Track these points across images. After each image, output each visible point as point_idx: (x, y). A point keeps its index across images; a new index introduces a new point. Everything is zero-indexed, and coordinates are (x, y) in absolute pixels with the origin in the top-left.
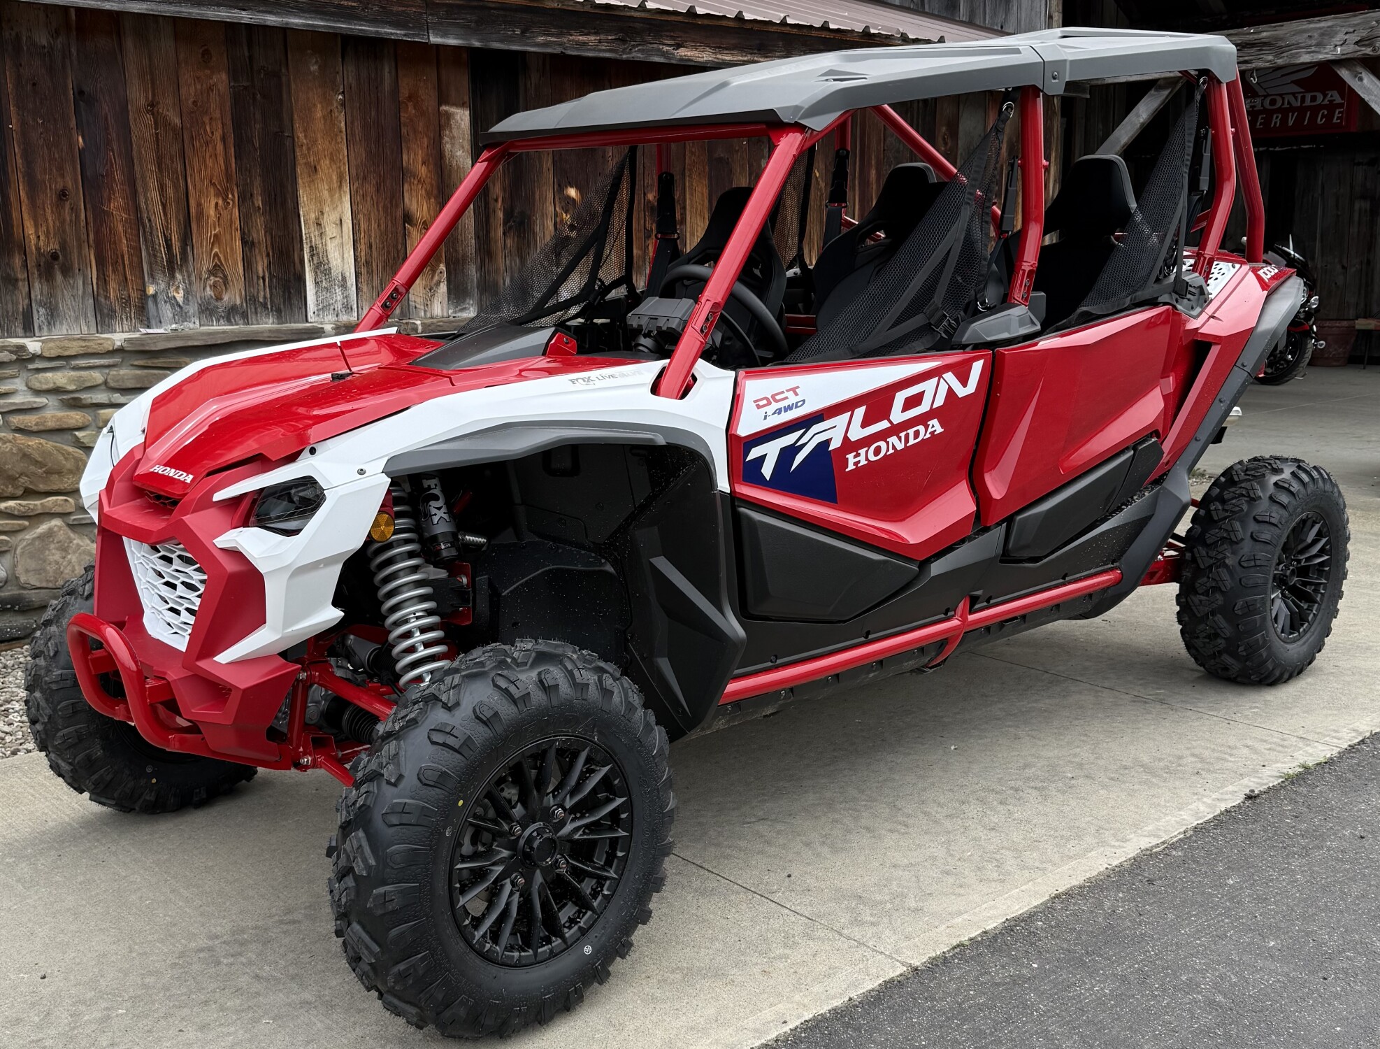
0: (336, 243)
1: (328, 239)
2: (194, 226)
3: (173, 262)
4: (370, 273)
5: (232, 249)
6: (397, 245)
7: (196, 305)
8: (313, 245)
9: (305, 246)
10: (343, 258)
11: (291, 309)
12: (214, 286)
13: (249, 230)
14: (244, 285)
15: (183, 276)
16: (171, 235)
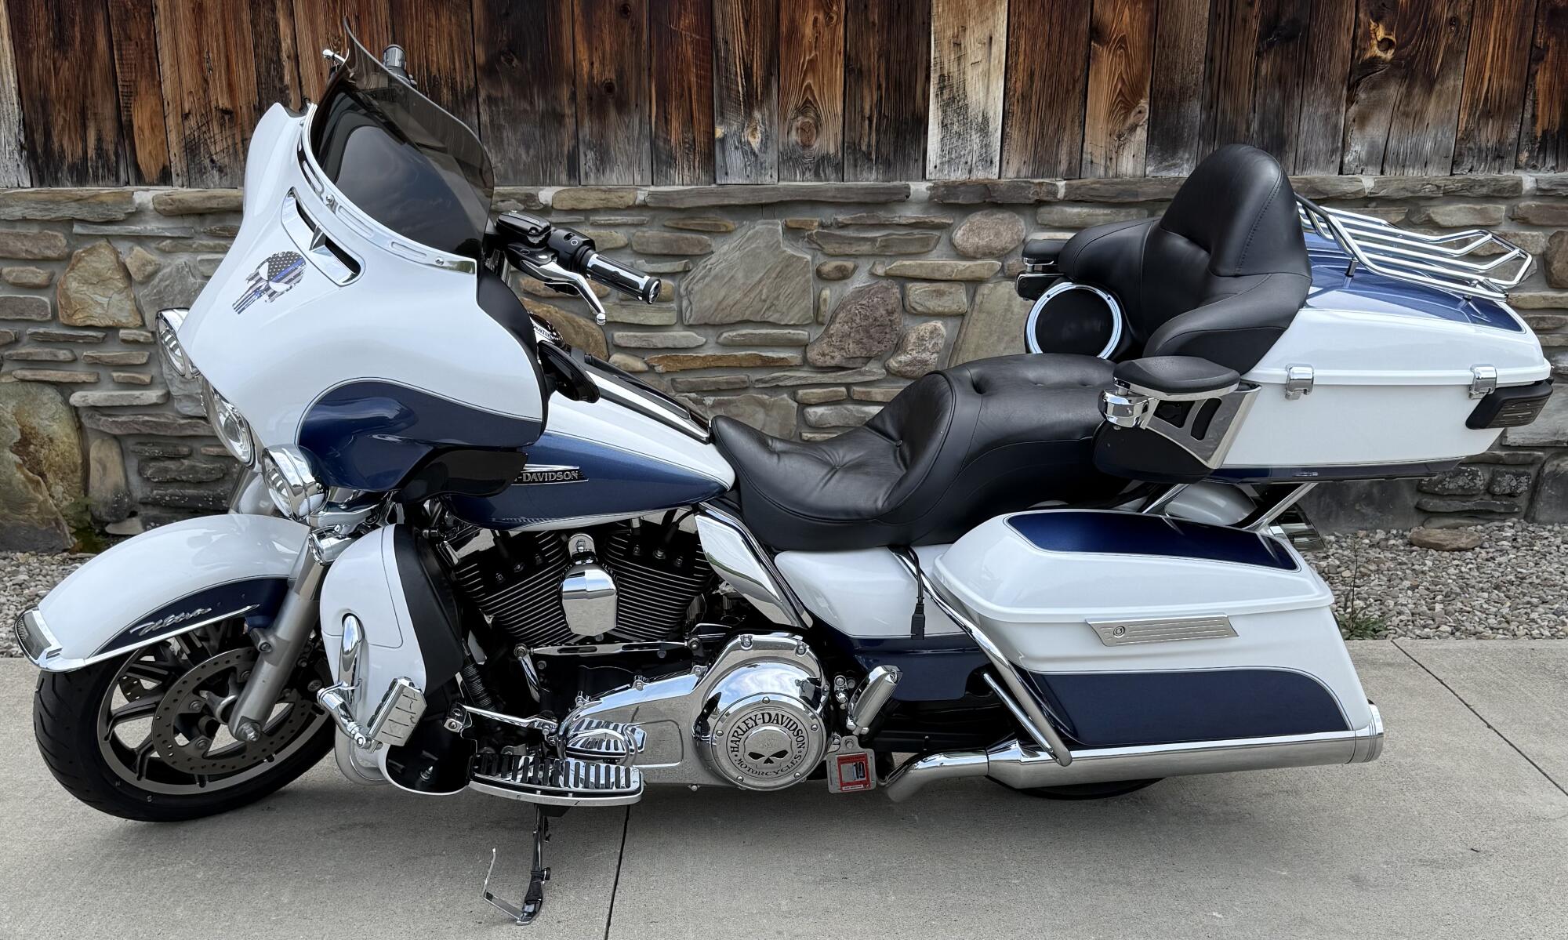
0: (980, 70)
1: (968, 65)
2: (783, 50)
3: (752, 96)
4: (1027, 113)
5: (831, 81)
6: (1073, 73)
7: (776, 153)
8: (946, 73)
9: (932, 75)
10: (988, 91)
11: (904, 161)
12: (802, 129)
13: (857, 54)
14: (841, 128)
15: (763, 115)
16: (752, 61)
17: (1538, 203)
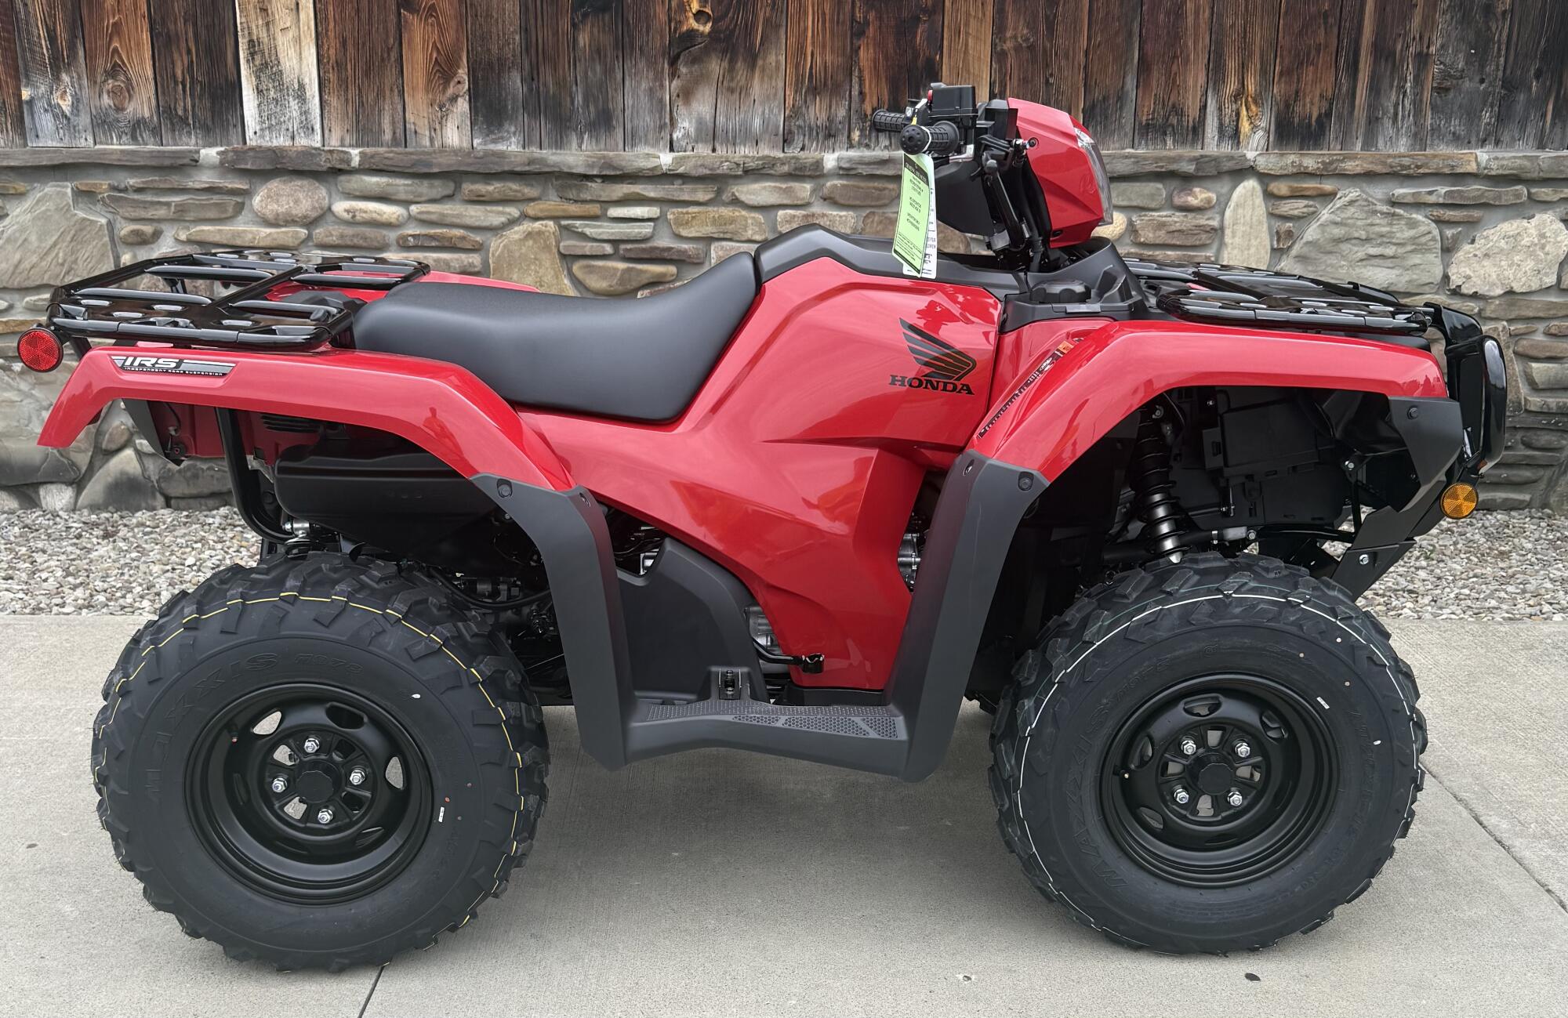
0: (291, 35)
1: (278, 30)
2: (85, 12)
3: (58, 59)
4: (343, 84)
5: (138, 45)
6: (386, 41)
7: (89, 116)
8: (255, 38)
9: (240, 40)
10: (301, 58)
11: (223, 126)
12: (113, 93)
13: (163, 19)
14: (153, 92)
15: (72, 78)
16: (55, 23)
17: (845, 182)
